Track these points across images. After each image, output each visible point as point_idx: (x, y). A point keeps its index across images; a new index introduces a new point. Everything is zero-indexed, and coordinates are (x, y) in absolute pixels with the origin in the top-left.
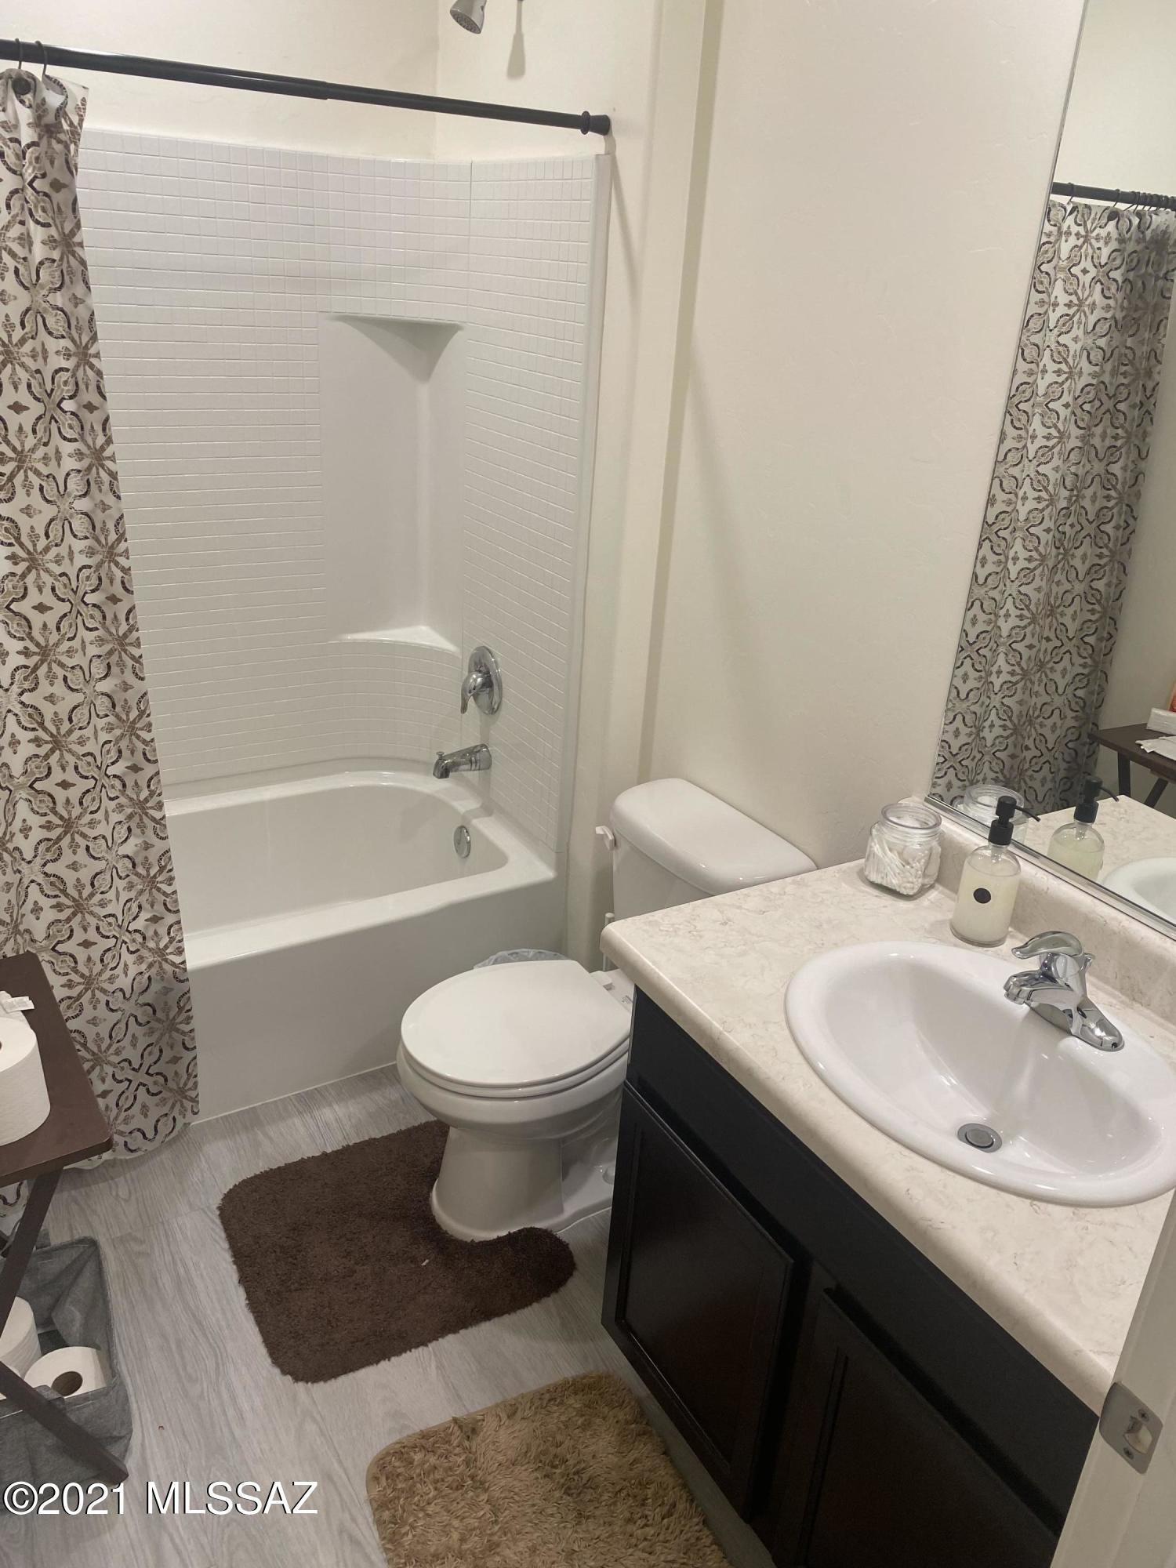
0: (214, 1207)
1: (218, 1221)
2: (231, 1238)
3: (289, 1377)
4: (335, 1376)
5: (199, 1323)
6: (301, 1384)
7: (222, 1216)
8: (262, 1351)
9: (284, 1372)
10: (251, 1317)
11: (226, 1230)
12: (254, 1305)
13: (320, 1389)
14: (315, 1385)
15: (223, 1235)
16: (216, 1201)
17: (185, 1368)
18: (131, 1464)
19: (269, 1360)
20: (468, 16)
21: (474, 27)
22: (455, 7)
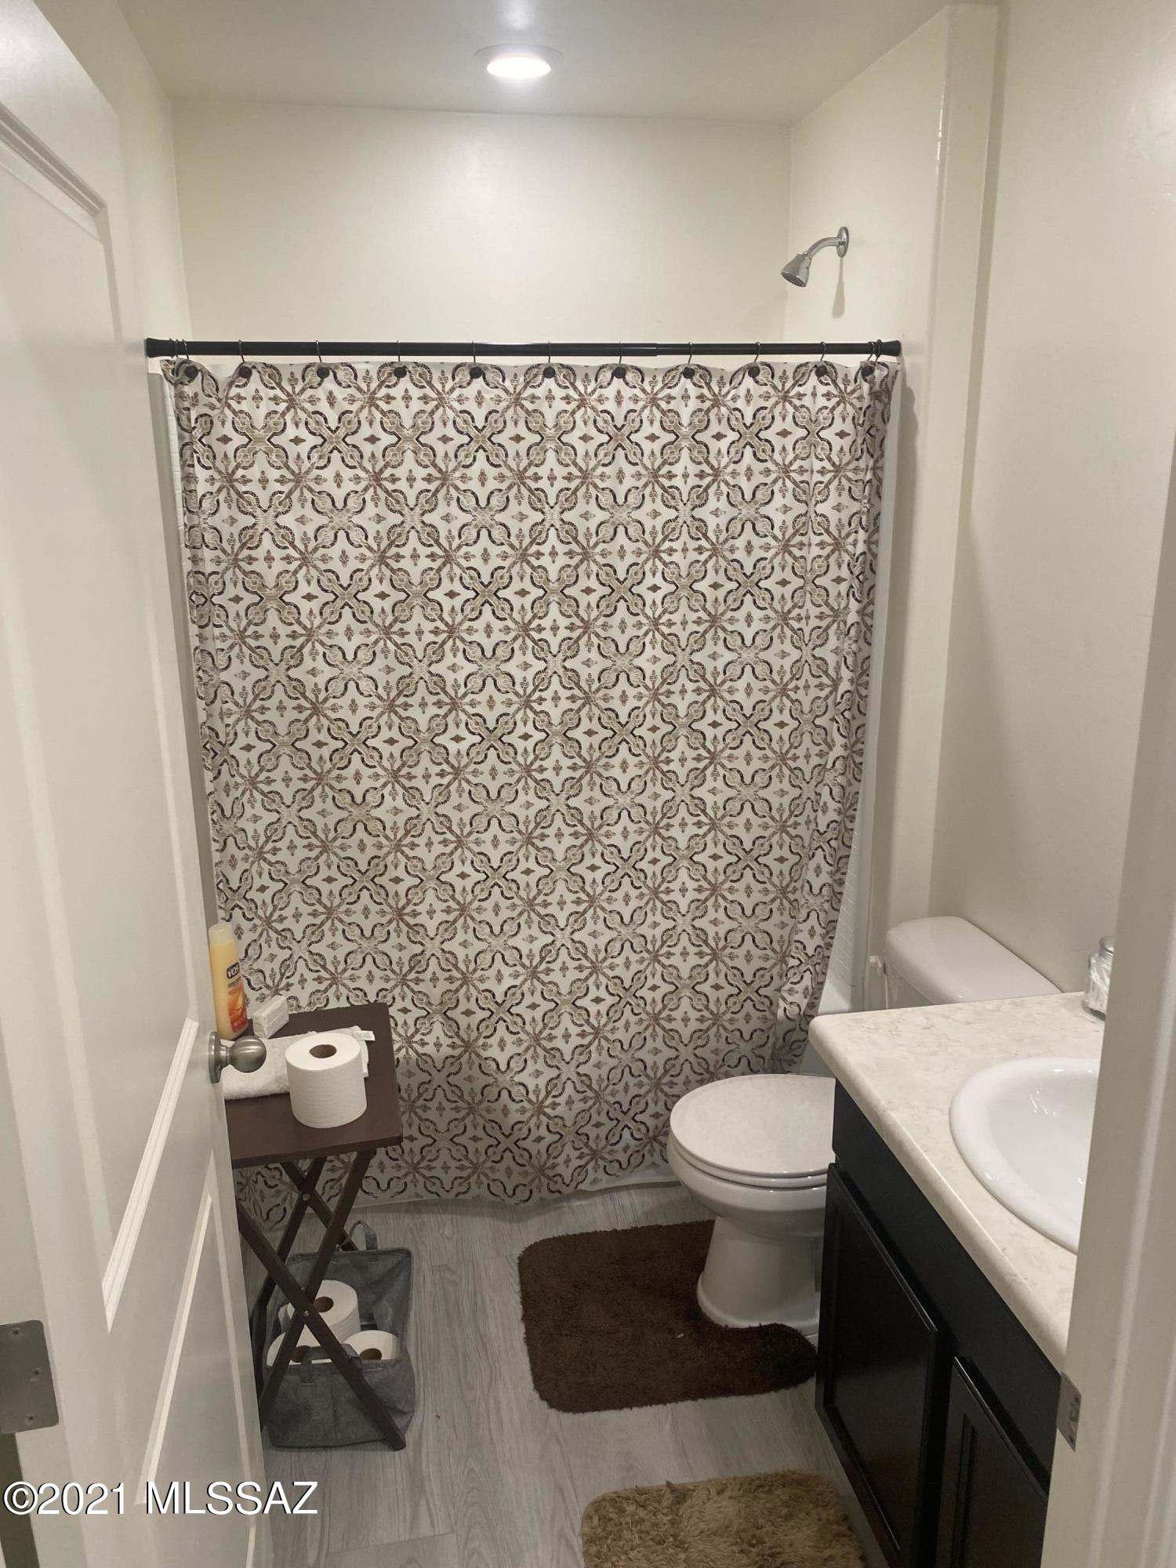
0: (516, 1257)
1: (516, 1269)
2: (523, 1283)
3: (545, 1403)
4: (583, 1411)
5: (484, 1345)
6: (553, 1411)
7: (520, 1264)
8: (529, 1377)
9: (542, 1398)
10: (525, 1348)
11: (521, 1276)
12: (529, 1340)
13: (568, 1418)
14: (565, 1414)
15: (518, 1279)
16: (518, 1251)
17: (465, 1377)
18: (410, 1438)
19: (532, 1385)
20: (794, 275)
21: (800, 283)
22: (785, 269)
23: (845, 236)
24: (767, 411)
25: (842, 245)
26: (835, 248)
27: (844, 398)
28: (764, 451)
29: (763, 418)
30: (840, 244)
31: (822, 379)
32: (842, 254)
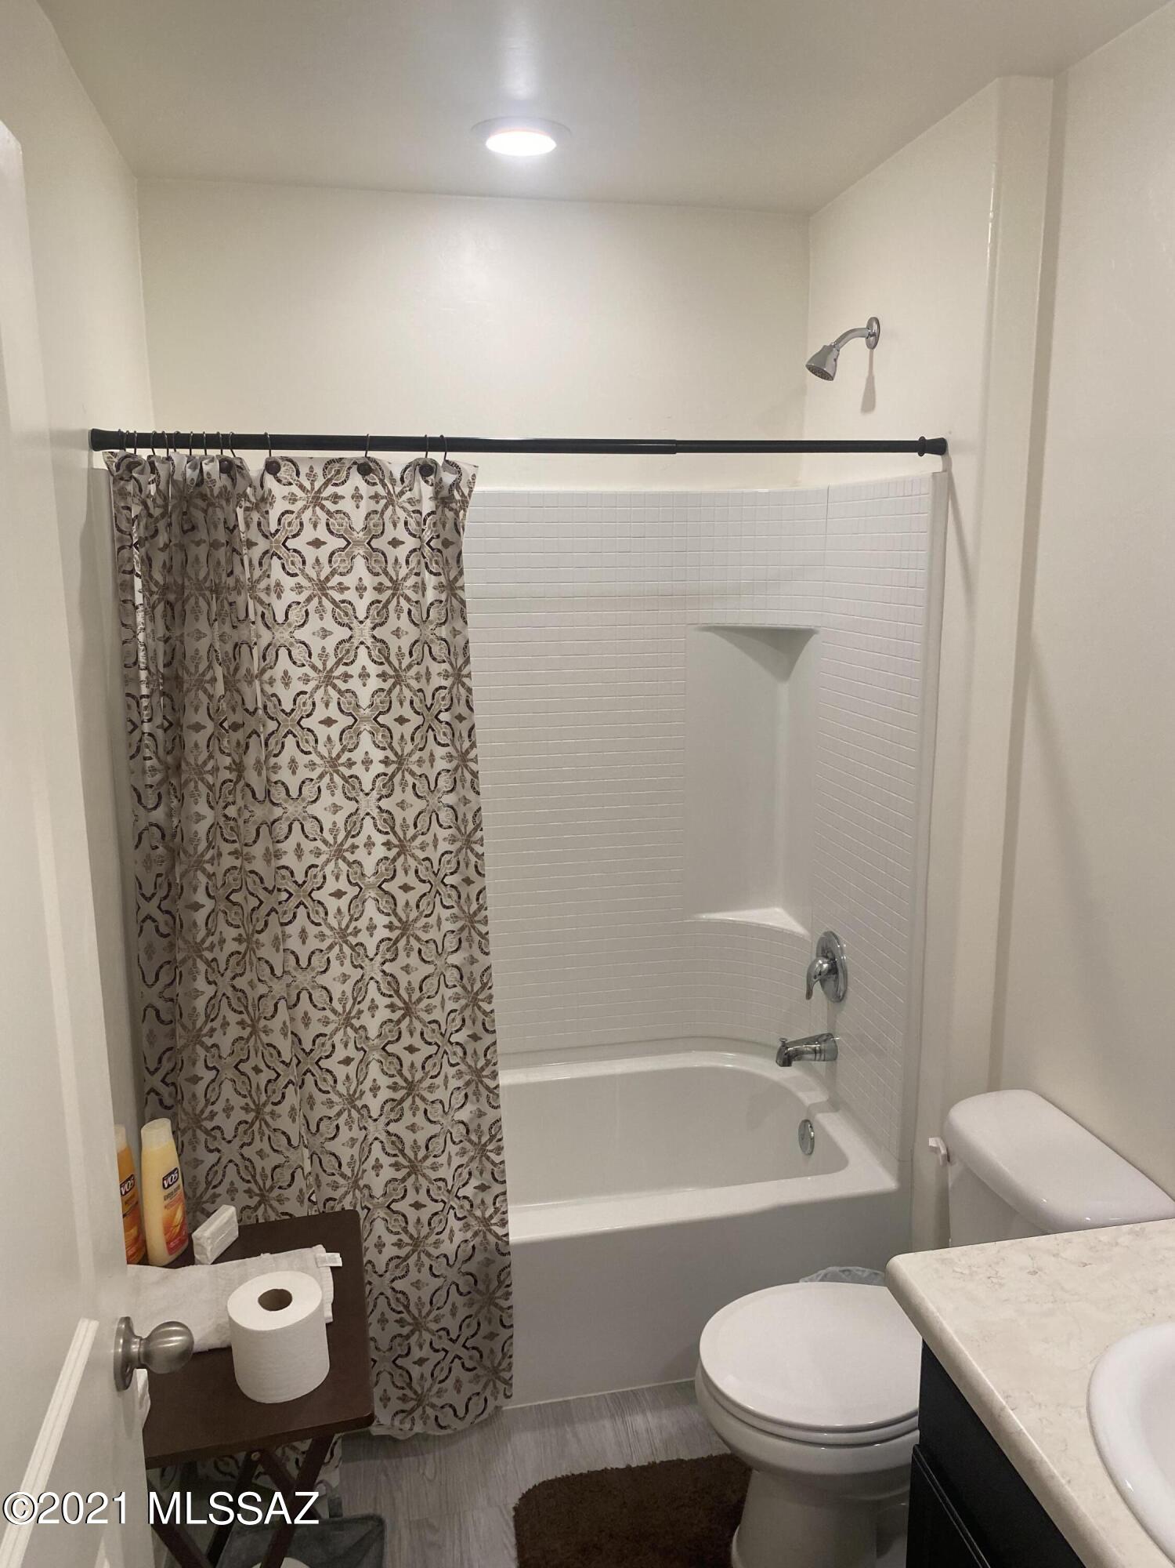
0: (511, 1506)
1: (511, 1524)
7: (516, 1518)
16: (513, 1499)
20: (821, 368)
21: (827, 376)
22: (810, 361)
23: (875, 327)
24: (294, 515)
25: (872, 335)
26: (864, 339)
27: (392, 500)
28: (293, 563)
29: (290, 524)
30: (870, 335)
31: (367, 477)
32: (872, 346)
